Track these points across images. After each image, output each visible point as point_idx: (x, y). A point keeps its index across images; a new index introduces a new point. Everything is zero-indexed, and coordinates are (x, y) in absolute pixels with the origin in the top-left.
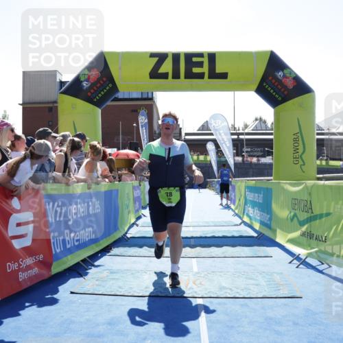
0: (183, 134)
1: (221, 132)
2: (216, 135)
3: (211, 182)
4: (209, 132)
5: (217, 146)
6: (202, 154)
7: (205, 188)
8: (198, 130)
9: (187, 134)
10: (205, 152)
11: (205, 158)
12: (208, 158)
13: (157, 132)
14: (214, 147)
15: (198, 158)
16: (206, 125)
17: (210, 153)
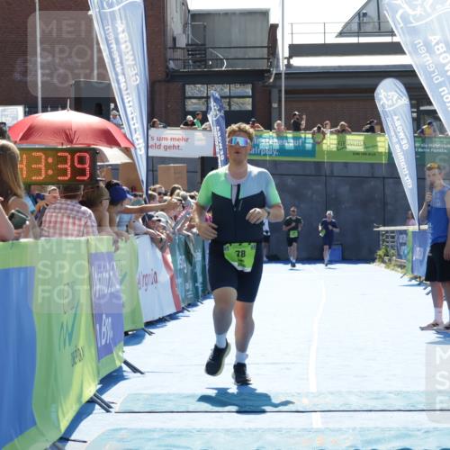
0: (283, 51)
1: (434, 39)
2: (415, 50)
3: (392, 235)
4: (387, 39)
5: (417, 95)
6: (356, 128)
7: (369, 259)
8: (341, 34)
9: (297, 50)
10: (370, 121)
11: (371, 145)
12: (382, 144)
13: (182, 42)
14: (405, 101)
15: (342, 144)
16: (372, 11)
17: (388, 122)
